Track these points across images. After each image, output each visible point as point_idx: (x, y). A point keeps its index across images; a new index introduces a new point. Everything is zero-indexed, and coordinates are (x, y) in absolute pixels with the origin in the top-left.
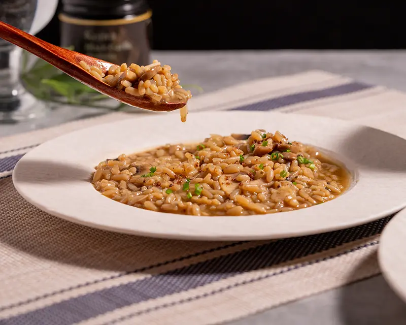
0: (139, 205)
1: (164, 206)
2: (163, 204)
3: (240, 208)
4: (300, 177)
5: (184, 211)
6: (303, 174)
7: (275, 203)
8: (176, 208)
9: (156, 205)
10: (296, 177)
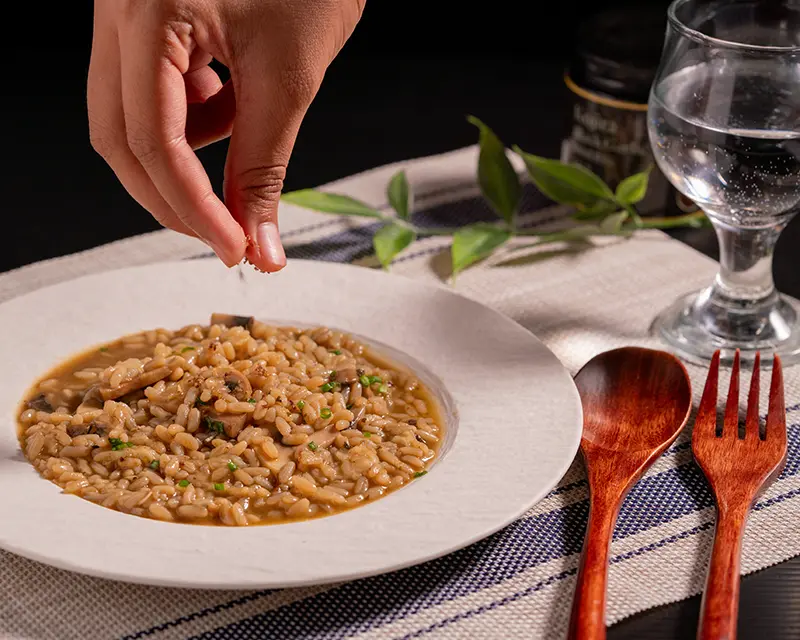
0: (140, 510)
1: (184, 510)
2: (180, 505)
3: (306, 502)
4: (370, 418)
5: (216, 518)
6: (372, 412)
7: (354, 481)
8: (205, 513)
9: (169, 508)
10: (364, 420)
